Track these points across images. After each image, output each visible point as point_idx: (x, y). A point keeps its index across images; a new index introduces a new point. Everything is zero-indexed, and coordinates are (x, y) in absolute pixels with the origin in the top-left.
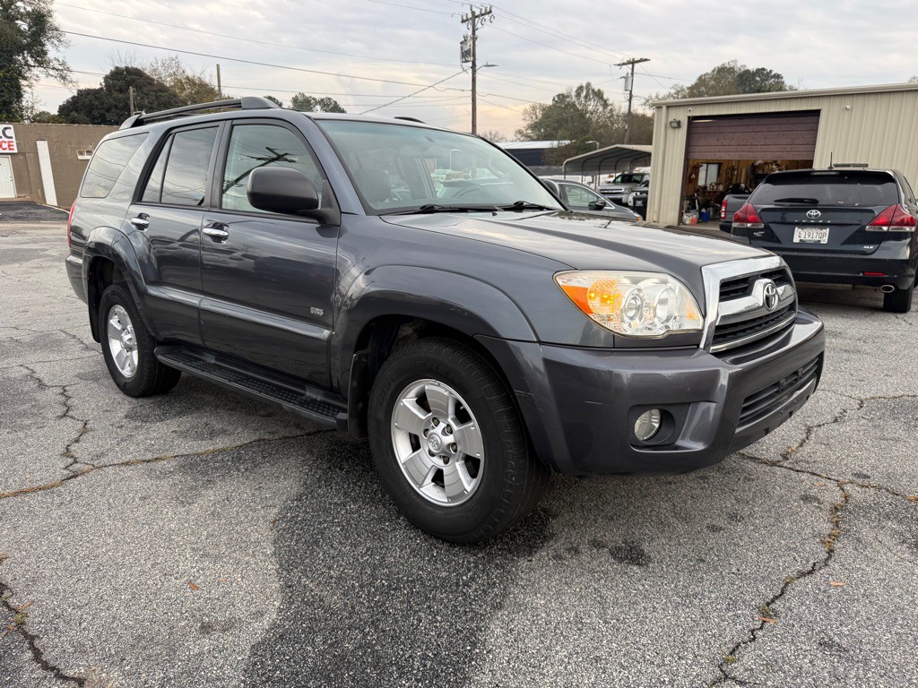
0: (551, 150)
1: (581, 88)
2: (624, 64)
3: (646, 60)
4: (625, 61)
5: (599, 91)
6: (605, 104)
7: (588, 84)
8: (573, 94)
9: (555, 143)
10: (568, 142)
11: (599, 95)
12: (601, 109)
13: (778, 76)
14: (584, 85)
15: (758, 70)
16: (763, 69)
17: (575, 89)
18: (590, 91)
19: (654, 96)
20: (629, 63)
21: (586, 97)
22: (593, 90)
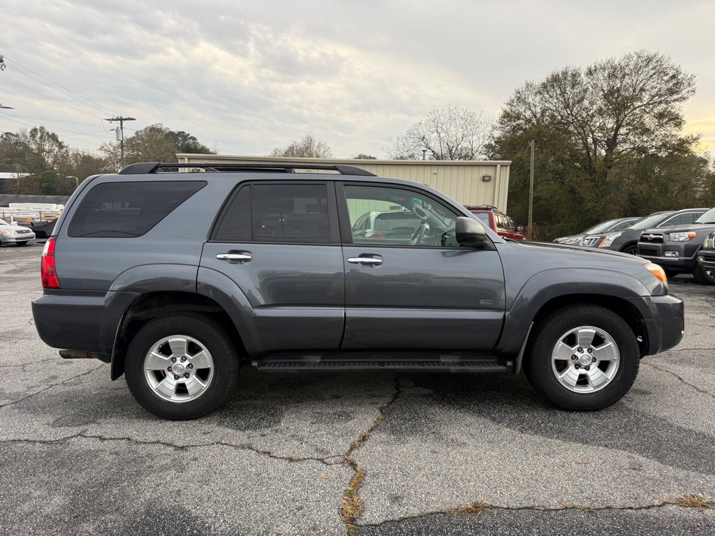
0: (13, 181)
1: (35, 130)
2: (113, 120)
3: (132, 119)
4: (115, 118)
5: (53, 134)
6: (61, 146)
7: (42, 128)
8: (28, 134)
9: (15, 175)
10: (28, 174)
11: (54, 138)
12: (57, 149)
13: (194, 139)
14: (38, 127)
15: (179, 133)
16: (183, 132)
17: (29, 130)
18: (45, 134)
19: (108, 143)
20: (117, 119)
21: (41, 138)
22: (48, 133)
